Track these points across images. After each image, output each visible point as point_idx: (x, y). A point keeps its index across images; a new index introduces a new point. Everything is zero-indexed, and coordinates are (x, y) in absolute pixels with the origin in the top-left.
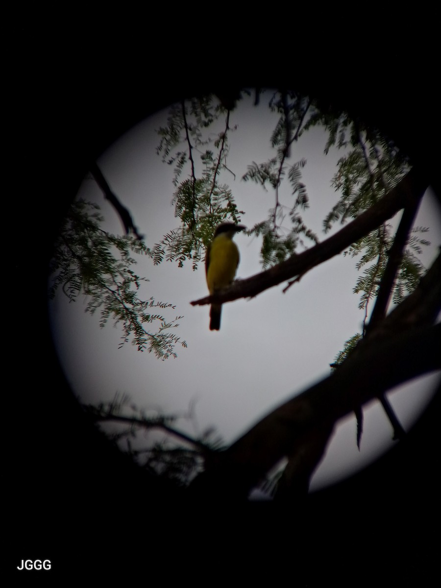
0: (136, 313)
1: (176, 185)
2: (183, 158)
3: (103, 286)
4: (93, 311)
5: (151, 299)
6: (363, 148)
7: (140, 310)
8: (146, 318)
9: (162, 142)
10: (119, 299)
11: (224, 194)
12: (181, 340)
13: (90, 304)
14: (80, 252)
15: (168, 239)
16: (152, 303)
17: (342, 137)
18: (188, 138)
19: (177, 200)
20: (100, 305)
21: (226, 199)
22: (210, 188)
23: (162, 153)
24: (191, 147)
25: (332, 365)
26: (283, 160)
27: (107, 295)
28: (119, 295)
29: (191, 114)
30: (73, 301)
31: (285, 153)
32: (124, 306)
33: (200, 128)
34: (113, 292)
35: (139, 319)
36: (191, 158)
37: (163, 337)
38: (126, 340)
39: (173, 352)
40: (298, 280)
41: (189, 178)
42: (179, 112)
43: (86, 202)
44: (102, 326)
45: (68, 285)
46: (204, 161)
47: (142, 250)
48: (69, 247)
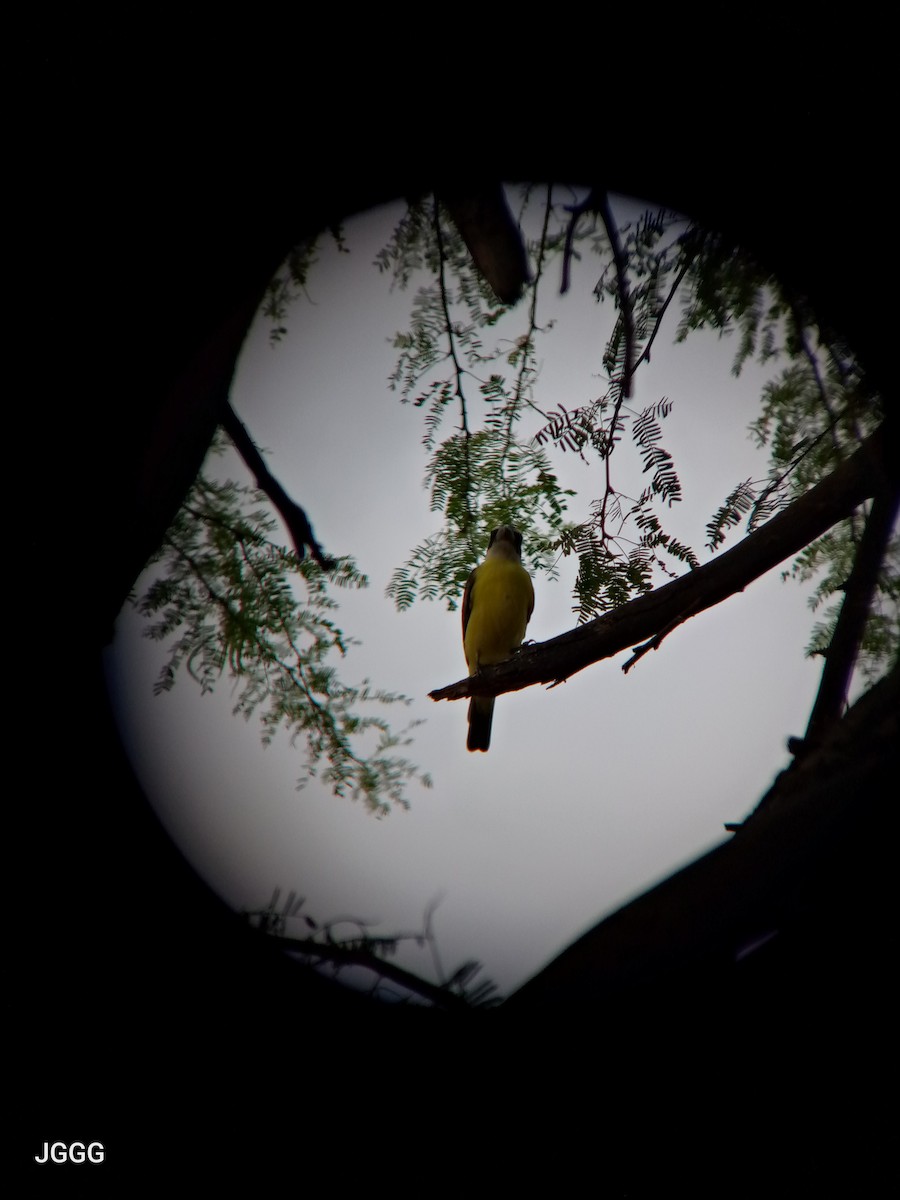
0: (333, 713)
1: (429, 448)
2: (445, 393)
3: (271, 658)
4: (248, 712)
5: (365, 682)
6: (813, 361)
7: (341, 708)
8: (352, 725)
9: (400, 362)
10: (301, 683)
11: (530, 458)
12: (420, 773)
13: (243, 697)
14: (227, 589)
15: (422, 556)
16: (366, 692)
17: (770, 338)
18: (452, 353)
19: (434, 477)
20: (262, 699)
21: (536, 466)
22: (501, 446)
23: (401, 385)
24: (459, 371)
25: (729, 827)
26: (620, 401)
27: (277, 676)
28: (301, 675)
29: (458, 302)
30: (208, 692)
31: (625, 387)
32: (311, 700)
33: (478, 330)
34: (290, 671)
35: (339, 726)
36: (459, 393)
37: (384, 765)
38: (312, 773)
39: (404, 797)
40: (655, 644)
41: (457, 432)
42: (434, 299)
43: (239, 487)
44: (266, 741)
45: (200, 658)
46: (487, 396)
47: (352, 578)
48: (203, 581)
